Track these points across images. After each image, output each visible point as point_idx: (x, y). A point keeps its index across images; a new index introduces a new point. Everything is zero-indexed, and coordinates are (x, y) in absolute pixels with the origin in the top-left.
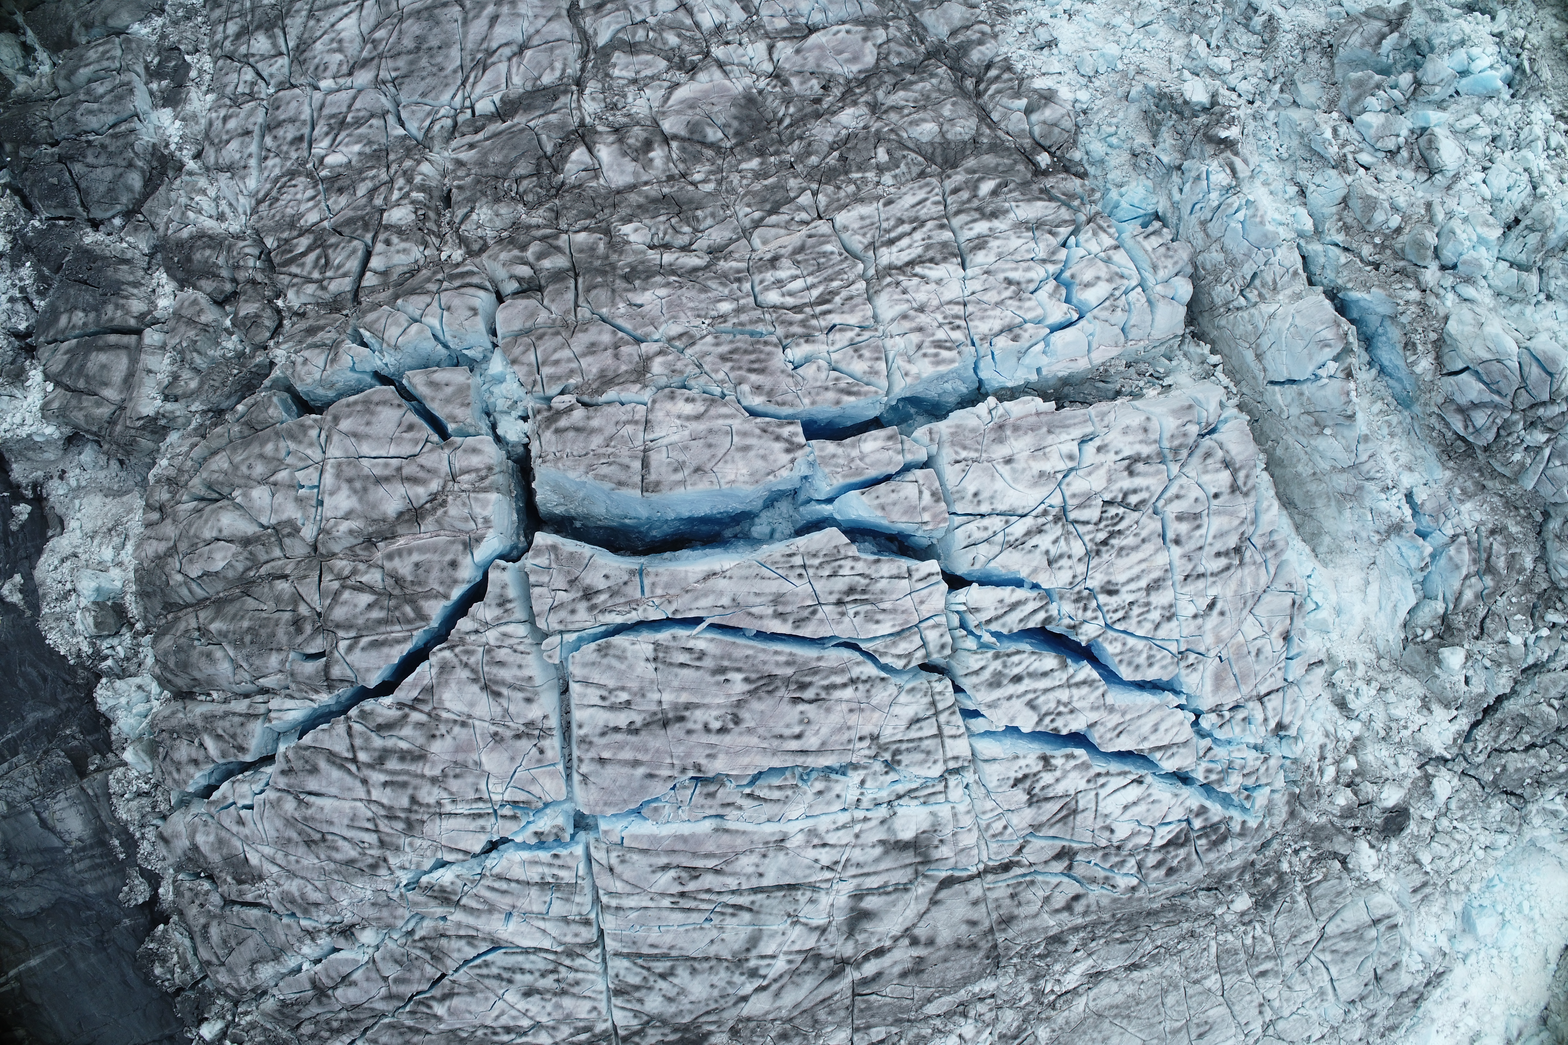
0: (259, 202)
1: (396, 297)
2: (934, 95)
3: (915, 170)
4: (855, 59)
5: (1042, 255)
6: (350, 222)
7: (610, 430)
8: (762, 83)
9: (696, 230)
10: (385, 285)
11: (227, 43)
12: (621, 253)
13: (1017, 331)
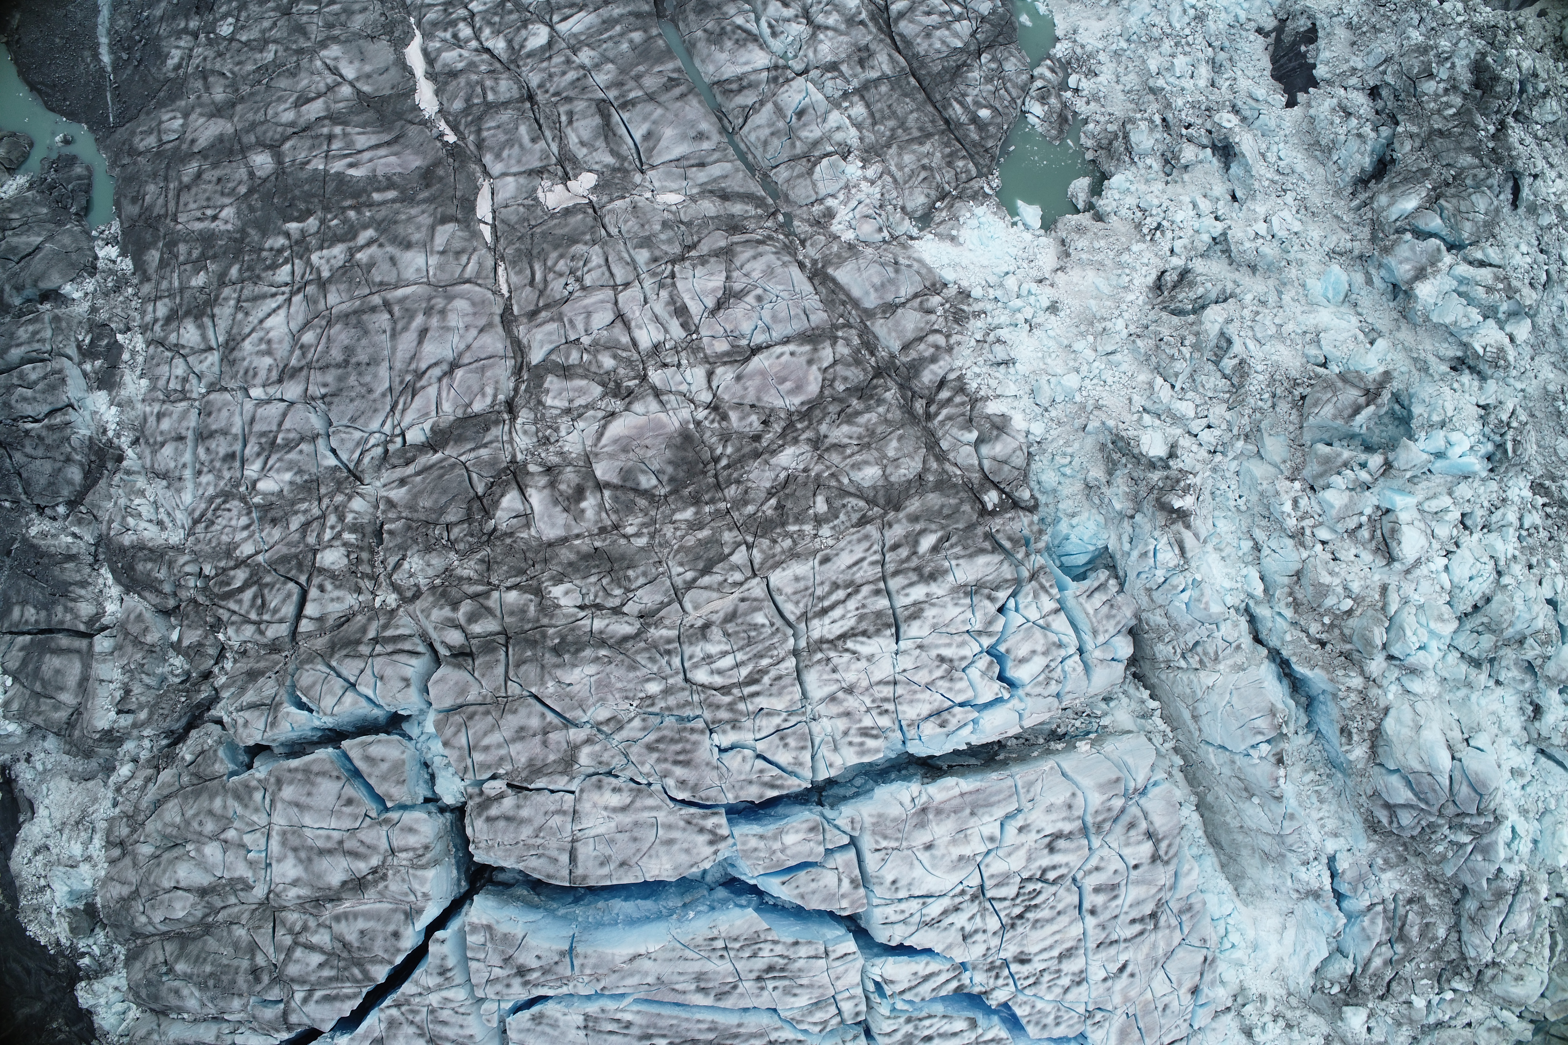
0: (196, 522)
1: (333, 648)
2: (879, 430)
3: (855, 517)
4: (798, 388)
5: (978, 626)
6: (284, 559)
7: (539, 821)
8: (701, 414)
9: (628, 590)
10: (322, 632)
11: (157, 328)
12: (552, 617)
13: (945, 715)
